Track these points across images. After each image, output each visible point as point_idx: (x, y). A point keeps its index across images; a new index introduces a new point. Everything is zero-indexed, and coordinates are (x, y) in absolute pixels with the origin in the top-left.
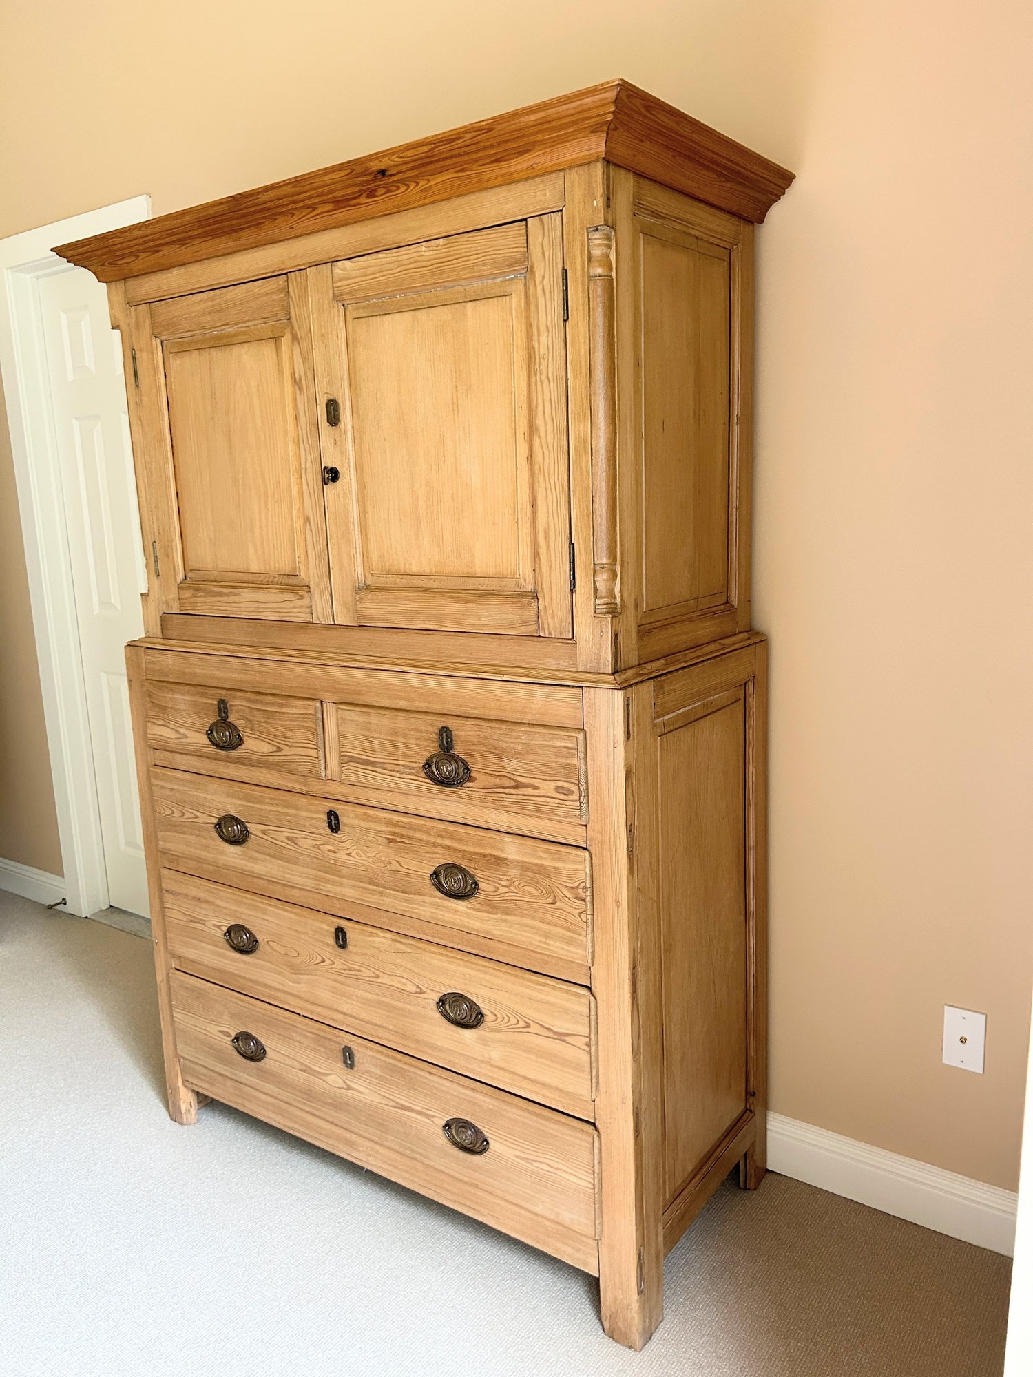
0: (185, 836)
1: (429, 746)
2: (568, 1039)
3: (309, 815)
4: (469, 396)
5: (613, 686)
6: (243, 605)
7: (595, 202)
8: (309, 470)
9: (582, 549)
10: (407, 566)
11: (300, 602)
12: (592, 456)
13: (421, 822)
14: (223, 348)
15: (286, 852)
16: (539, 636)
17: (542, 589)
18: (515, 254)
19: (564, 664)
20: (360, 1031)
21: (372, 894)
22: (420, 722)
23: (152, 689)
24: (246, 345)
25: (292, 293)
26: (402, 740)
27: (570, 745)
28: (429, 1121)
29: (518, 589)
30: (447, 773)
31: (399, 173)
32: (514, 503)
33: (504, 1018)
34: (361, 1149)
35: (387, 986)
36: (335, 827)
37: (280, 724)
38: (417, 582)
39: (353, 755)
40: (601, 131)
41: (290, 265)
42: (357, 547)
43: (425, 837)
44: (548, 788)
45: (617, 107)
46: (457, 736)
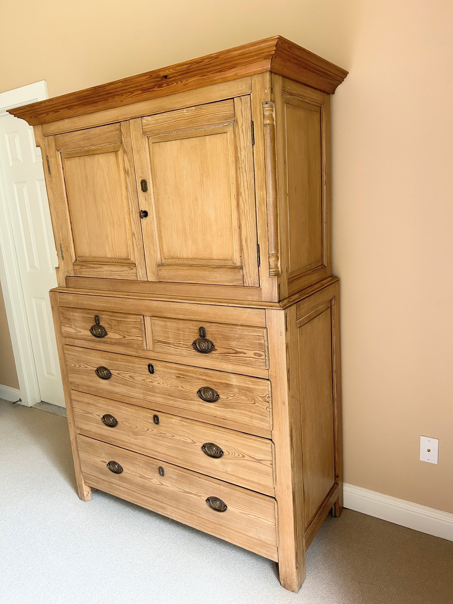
0: (81, 376)
1: (195, 335)
2: (262, 462)
3: (139, 366)
4: (208, 178)
5: (279, 308)
6: (104, 272)
7: (266, 91)
8: (133, 212)
9: (263, 248)
10: (181, 255)
11: (132, 271)
12: (267, 205)
13: (192, 369)
14: (90, 156)
15: (129, 383)
16: (244, 286)
17: (245, 265)
18: (228, 114)
19: (255, 298)
20: (166, 459)
21: (170, 400)
22: (190, 325)
23: (63, 311)
24: (101, 155)
25: (123, 131)
26: (182, 333)
27: (261, 335)
28: (199, 498)
29: (233, 265)
30: (204, 347)
31: (173, 77)
32: (231, 227)
33: (232, 453)
34: (168, 510)
35: (178, 440)
36: (152, 371)
37: (125, 326)
38: (186, 262)
39: (159, 339)
40: (269, 59)
41: (121, 118)
42: (158, 246)
43: (194, 375)
44: (251, 353)
45: (276, 48)
46: (208, 331)
